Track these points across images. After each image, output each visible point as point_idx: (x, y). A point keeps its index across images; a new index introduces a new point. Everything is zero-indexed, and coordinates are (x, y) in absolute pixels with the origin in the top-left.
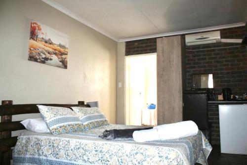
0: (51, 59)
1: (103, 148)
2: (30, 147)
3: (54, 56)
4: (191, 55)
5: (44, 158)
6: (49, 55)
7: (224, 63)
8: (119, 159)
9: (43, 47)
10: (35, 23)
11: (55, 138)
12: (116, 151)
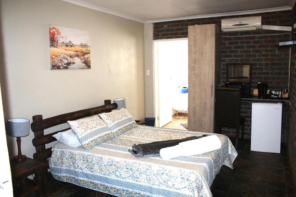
0: (74, 63)
1: (133, 167)
2: (65, 160)
3: (76, 58)
4: (227, 42)
5: (80, 170)
6: (71, 59)
7: (264, 53)
8: (148, 177)
9: (64, 51)
10: (54, 28)
11: (89, 153)
12: (145, 170)
